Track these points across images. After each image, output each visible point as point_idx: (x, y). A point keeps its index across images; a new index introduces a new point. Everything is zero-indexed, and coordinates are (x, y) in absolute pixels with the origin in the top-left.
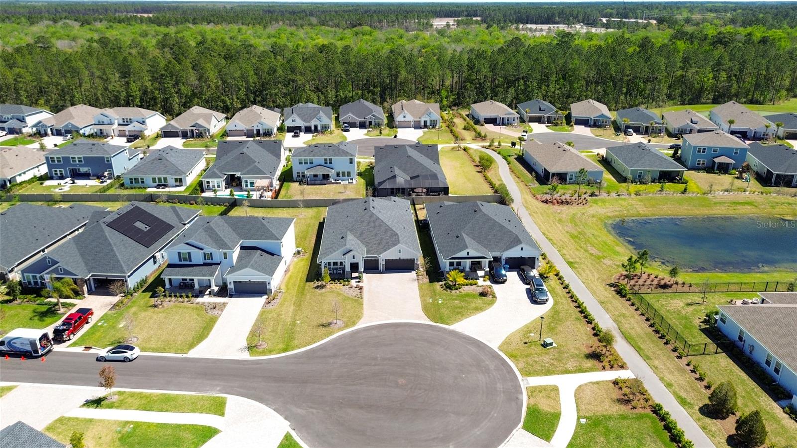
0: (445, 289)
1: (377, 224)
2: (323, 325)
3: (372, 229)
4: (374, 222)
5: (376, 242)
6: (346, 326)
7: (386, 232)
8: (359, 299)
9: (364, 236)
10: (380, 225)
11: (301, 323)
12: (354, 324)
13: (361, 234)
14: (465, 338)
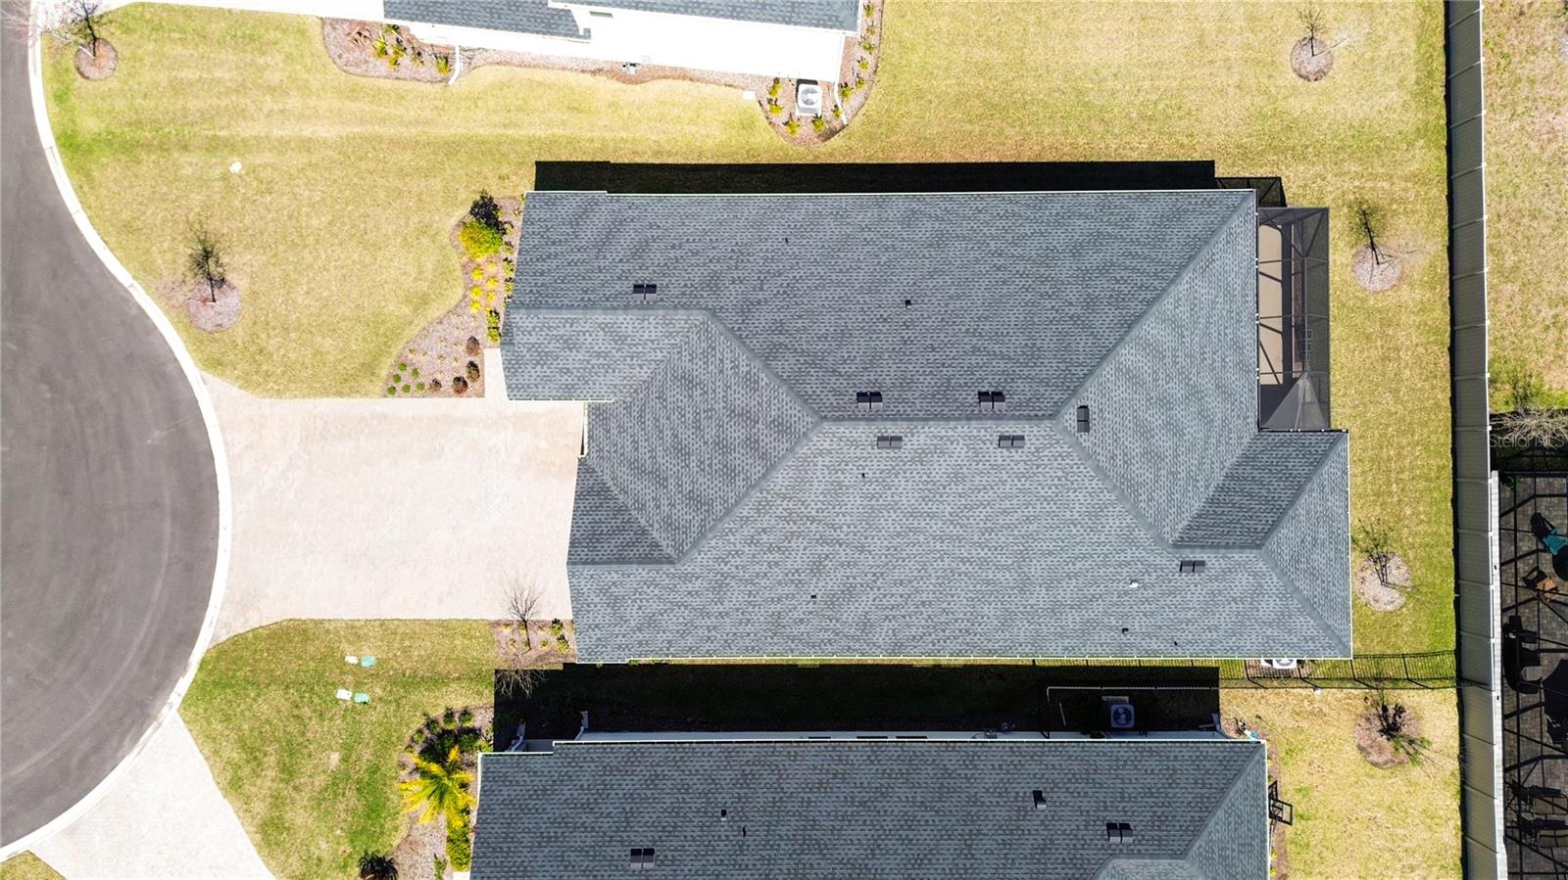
0: (431, 723)
1: (739, 458)
2: (207, 254)
3: (710, 433)
4: (752, 443)
5: (644, 453)
6: (199, 337)
7: (695, 500)
8: (379, 386)
9: (674, 394)
10: (730, 473)
11: (226, 177)
12: (214, 364)
13: (688, 382)
14: (96, 749)
